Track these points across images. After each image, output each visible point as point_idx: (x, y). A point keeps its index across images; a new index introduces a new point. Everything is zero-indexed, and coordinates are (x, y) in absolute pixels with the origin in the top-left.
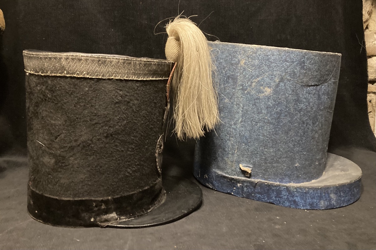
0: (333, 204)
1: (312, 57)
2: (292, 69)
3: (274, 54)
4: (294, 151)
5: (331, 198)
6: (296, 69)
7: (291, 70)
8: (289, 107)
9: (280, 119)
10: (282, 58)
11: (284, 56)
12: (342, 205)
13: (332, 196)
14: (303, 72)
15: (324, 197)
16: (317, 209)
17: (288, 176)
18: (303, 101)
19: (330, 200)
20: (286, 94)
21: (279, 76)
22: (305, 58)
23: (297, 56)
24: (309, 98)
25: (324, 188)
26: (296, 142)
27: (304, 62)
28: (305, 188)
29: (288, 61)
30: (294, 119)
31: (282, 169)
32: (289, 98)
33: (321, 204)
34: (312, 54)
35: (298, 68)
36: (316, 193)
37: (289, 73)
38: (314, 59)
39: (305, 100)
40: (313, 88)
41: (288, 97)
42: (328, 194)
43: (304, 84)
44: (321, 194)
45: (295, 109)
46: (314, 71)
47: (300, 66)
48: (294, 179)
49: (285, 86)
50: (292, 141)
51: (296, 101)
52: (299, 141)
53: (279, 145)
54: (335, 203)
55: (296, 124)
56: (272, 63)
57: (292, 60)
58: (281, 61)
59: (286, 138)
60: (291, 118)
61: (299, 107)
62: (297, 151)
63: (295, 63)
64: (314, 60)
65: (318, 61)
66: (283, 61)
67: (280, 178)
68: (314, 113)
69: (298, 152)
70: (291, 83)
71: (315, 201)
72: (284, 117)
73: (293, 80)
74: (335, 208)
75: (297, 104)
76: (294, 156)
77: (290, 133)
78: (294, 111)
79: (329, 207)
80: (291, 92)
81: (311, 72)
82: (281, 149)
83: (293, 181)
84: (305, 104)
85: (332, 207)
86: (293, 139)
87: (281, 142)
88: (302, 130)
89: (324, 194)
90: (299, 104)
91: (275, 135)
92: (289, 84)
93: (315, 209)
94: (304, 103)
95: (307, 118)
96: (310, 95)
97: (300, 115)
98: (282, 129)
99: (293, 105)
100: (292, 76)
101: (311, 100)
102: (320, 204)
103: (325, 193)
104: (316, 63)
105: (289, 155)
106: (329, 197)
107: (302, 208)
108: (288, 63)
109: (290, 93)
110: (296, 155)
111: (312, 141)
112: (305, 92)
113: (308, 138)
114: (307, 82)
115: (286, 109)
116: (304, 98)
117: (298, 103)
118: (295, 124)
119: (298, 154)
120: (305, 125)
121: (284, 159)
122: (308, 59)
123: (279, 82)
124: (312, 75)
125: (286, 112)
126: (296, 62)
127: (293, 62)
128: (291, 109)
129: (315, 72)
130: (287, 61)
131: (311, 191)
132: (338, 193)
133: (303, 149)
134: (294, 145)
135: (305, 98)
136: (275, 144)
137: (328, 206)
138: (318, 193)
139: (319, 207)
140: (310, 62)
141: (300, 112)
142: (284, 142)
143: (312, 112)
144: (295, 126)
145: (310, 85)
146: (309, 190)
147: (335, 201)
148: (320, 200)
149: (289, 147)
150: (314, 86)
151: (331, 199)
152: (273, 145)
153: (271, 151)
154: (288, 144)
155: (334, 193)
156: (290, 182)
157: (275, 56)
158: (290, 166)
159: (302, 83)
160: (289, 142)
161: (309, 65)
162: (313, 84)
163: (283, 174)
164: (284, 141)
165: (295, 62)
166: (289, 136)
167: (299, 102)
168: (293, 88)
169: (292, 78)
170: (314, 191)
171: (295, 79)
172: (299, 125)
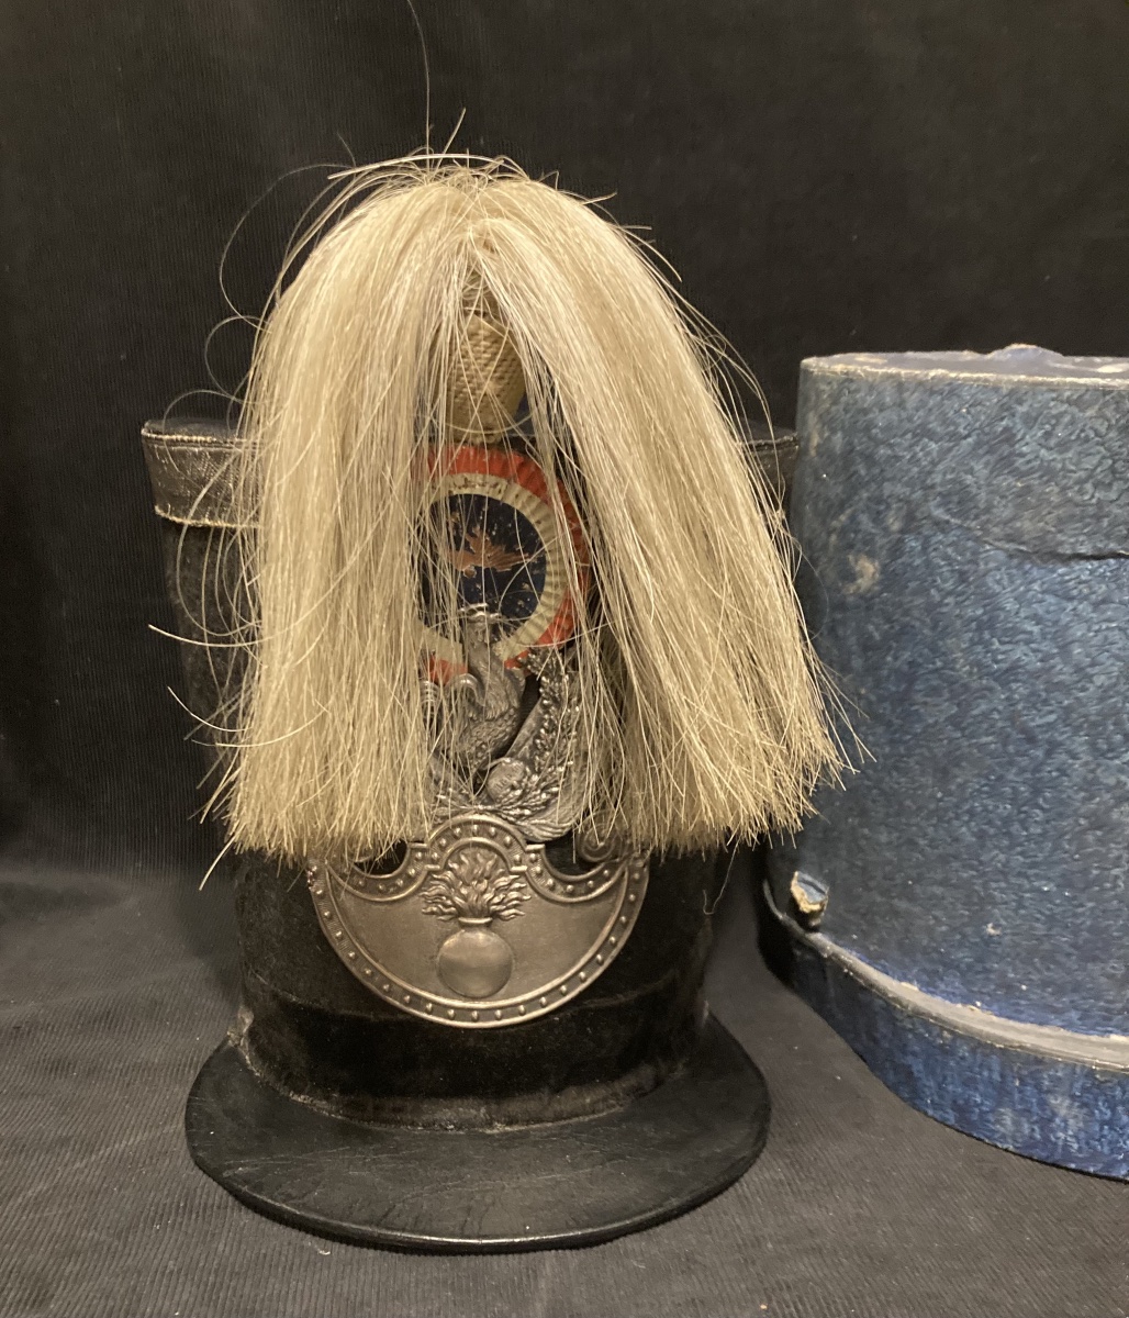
0: (1066, 1146)
1: (1054, 412)
2: (953, 470)
3: (883, 404)
4: (981, 863)
5: (1055, 1114)
6: (971, 471)
7: (949, 477)
8: (944, 654)
9: (912, 705)
10: (910, 419)
11: (917, 410)
12: (1123, 1172)
13: (1061, 1104)
14: (1009, 487)
15: (1017, 1096)
16: (982, 1137)
17: (957, 967)
18: (1024, 632)
19: (1046, 1122)
20: (933, 591)
21: (900, 504)
22: (1013, 415)
23: (973, 410)
24: (1065, 619)
25: (1018, 1055)
26: (990, 823)
27: (1009, 437)
28: (942, 1029)
29: (934, 433)
30: (975, 712)
31: (930, 931)
32: (945, 610)
33: (1003, 1125)
34: (1054, 395)
35: (978, 466)
36: (981, 1066)
37: (940, 494)
38: (1067, 419)
39: (1036, 629)
40: (1092, 572)
41: (940, 604)
42: (1038, 1086)
43: (1023, 548)
44: (1002, 1076)
45: (978, 664)
46: (1081, 482)
47: (992, 458)
48: (990, 995)
49: (925, 549)
50: (972, 813)
51: (979, 629)
52: (1007, 821)
53: (913, 821)
54: (1076, 1146)
55: (985, 739)
56: (878, 443)
57: (952, 428)
58: (909, 436)
59: (939, 795)
60: (959, 705)
61: (1000, 657)
62: (999, 865)
63: (964, 442)
64: (1073, 422)
65: (1103, 430)
66: (915, 435)
67: (924, 971)
68: (1101, 700)
69: (1002, 872)
70: (952, 539)
71: (978, 1100)
72: (926, 695)
73: (960, 527)
74: (1073, 1166)
75: (987, 644)
76: (985, 886)
77: (956, 777)
78: (970, 673)
79: (1039, 1153)
80: (951, 582)
81: (1064, 489)
82: (922, 842)
83: (982, 1001)
84: (1033, 645)
85: (1057, 1157)
86: (973, 807)
87: (920, 809)
88: (1022, 771)
89: (1017, 1083)
90: (996, 645)
91: (895, 774)
92: (940, 542)
93: (975, 1135)
94: (1027, 643)
95: (1052, 718)
96: (1070, 606)
97: (1007, 699)
98: (918, 751)
99: (963, 646)
100: (951, 506)
101: (1078, 631)
102: (998, 1122)
103: (1021, 1080)
104: (1087, 440)
105: (959, 878)
106: (1043, 1104)
107: (930, 1112)
108: (936, 443)
109: (949, 586)
110: (994, 885)
111: (1090, 838)
112: (1036, 587)
113: (1061, 816)
114: (1041, 539)
115: (934, 663)
116: (1026, 618)
117: (995, 640)
118: (979, 736)
119: (1007, 881)
120: (1039, 753)
121: (938, 890)
122: (1030, 421)
123: (902, 531)
124: (1070, 500)
125: (936, 675)
126: (968, 436)
127: (956, 438)
128: (954, 661)
129: (1089, 487)
130: (932, 436)
131: (964, 1050)
132: (1097, 1107)
133: (1034, 865)
134: (981, 835)
135: (1038, 620)
136: (898, 814)
137: (1031, 1143)
138: (990, 1070)
139: (993, 1131)
140: (1048, 435)
141: (1005, 684)
142: (931, 814)
143: (1084, 689)
144: (981, 747)
145: (1069, 552)
146: (954, 1040)
147: (1075, 1136)
148: (1000, 1104)
149: (956, 840)
150: (1099, 557)
151: (1051, 1120)
152: (888, 815)
153: (884, 838)
154: (948, 822)
155: (1073, 1097)
157: (886, 414)
158: (969, 930)
159: (1010, 539)
160: (957, 817)
161: (1043, 452)
162: (1083, 550)
163: (935, 955)
164: (932, 806)
165: (966, 437)
166: (953, 787)
167: (999, 633)
168: (959, 563)
169: (954, 515)
170: (973, 1051)
171: (967, 518)
172: (1005, 745)
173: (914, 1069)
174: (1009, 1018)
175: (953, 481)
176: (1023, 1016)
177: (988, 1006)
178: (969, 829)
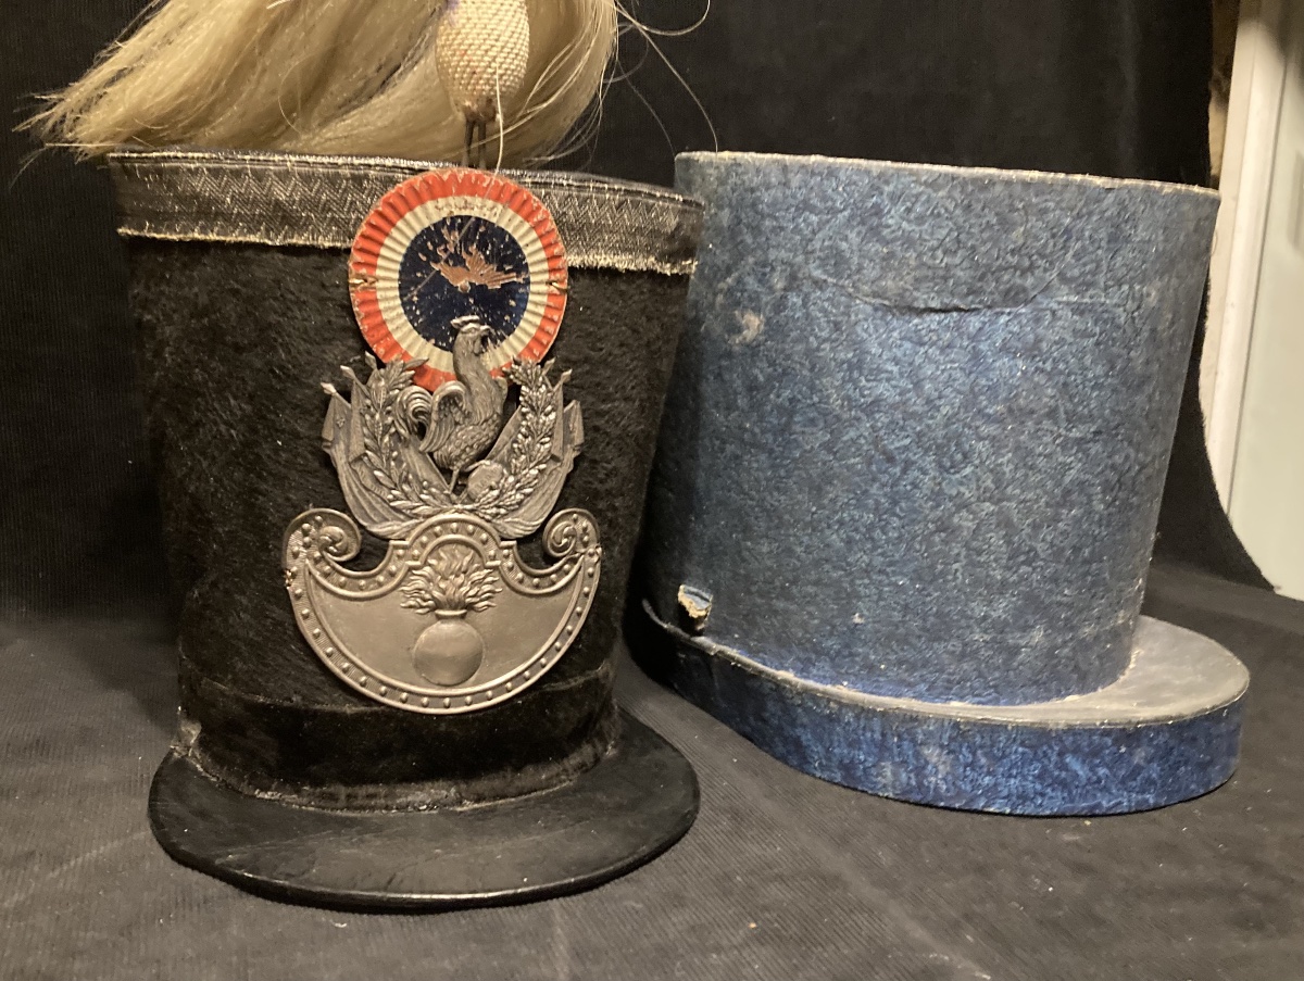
0: (937, 788)
1: (914, 192)
2: (831, 238)
3: (770, 183)
4: (849, 564)
5: (927, 763)
6: (846, 239)
7: (826, 243)
8: (821, 391)
9: (791, 435)
10: (793, 196)
11: (800, 188)
12: (982, 804)
13: (931, 753)
14: (877, 252)
15: (896, 750)
16: (866, 789)
17: (828, 654)
18: (887, 371)
19: (920, 771)
20: (812, 339)
21: (784, 267)
22: (882, 194)
23: (848, 189)
24: (918, 361)
25: (897, 716)
26: (856, 530)
27: (878, 211)
28: (829, 701)
29: (815, 207)
30: (845, 438)
31: (804, 625)
32: (821, 354)
33: (884, 777)
34: (914, 178)
35: (852, 235)
36: (864, 729)
37: (819, 258)
38: (924, 198)
39: (896, 369)
40: (939, 323)
41: (818, 349)
42: (913, 741)
43: (886, 302)
44: (883, 735)
45: (848, 398)
46: (933, 249)
47: (864, 229)
48: (855, 675)
49: (805, 305)
50: (841, 523)
51: (850, 369)
52: (871, 528)
53: (791, 532)
54: (944, 787)
55: (852, 461)
56: (764, 216)
57: (830, 203)
58: (793, 209)
59: (814, 509)
60: (831, 433)
61: (866, 393)
62: (863, 565)
63: (840, 216)
64: (928, 200)
65: (951, 208)
66: (797, 209)
67: (798, 659)
68: (946, 426)
69: (866, 571)
70: (828, 294)
71: (862, 757)
72: (805, 426)
73: (835, 285)
74: (942, 804)
75: (855, 382)
76: (852, 583)
77: (828, 493)
78: (842, 406)
79: (918, 798)
80: (828, 330)
81: (920, 255)
82: (799, 550)
83: (849, 681)
84: (893, 383)
85: (929, 798)
86: (842, 518)
87: (796, 521)
88: (883, 485)
89: (896, 740)
90: (864, 382)
91: (775, 494)
92: (820, 298)
93: (860, 788)
94: (888, 380)
95: (907, 441)
96: (922, 350)
97: (872, 427)
98: (796, 472)
99: (837, 384)
100: (828, 268)
101: (929, 370)
102: (878, 775)
103: (899, 736)
104: (939, 215)
105: (830, 578)
106: (917, 755)
107: (818, 774)
108: (816, 215)
109: (824, 334)
110: (858, 582)
111: (937, 539)
112: (895, 334)
113: (913, 521)
114: (901, 296)
115: (812, 399)
116: (888, 360)
117: (863, 379)
118: (849, 458)
119: (870, 578)
120: (898, 470)
121: (811, 589)
122: (895, 198)
123: (785, 289)
124: (924, 264)
125: (813, 408)
126: (844, 209)
127: (833, 211)
128: (828, 397)
129: (939, 253)
130: (813, 209)
131: (849, 716)
132: (961, 752)
133: (891, 564)
134: (849, 542)
135: (896, 361)
136: (777, 527)
137: (908, 790)
138: (873, 731)
139: (875, 783)
140: (909, 210)
141: (870, 414)
142: (807, 525)
143: (932, 417)
144: (848, 468)
145: (922, 306)
146: (840, 710)
147: (944, 779)
148: (881, 759)
149: (828, 546)
150: (945, 310)
151: (924, 768)
152: (769, 529)
153: (765, 549)
154: (822, 531)
155: (942, 746)
156: (835, 681)
157: (773, 192)
158: (837, 622)
159: (875, 295)
160: (829, 527)
161: (904, 224)
162: (933, 304)
163: (808, 645)
164: (809, 518)
165: (841, 211)
166: (826, 502)
167: (866, 372)
168: (835, 315)
169: (830, 275)
170: (857, 717)
171: (842, 278)
172: (870, 464)
173: (803, 738)
174: (872, 693)
175: (831, 247)
176: (883, 691)
177: (853, 685)
178: (838, 535)
